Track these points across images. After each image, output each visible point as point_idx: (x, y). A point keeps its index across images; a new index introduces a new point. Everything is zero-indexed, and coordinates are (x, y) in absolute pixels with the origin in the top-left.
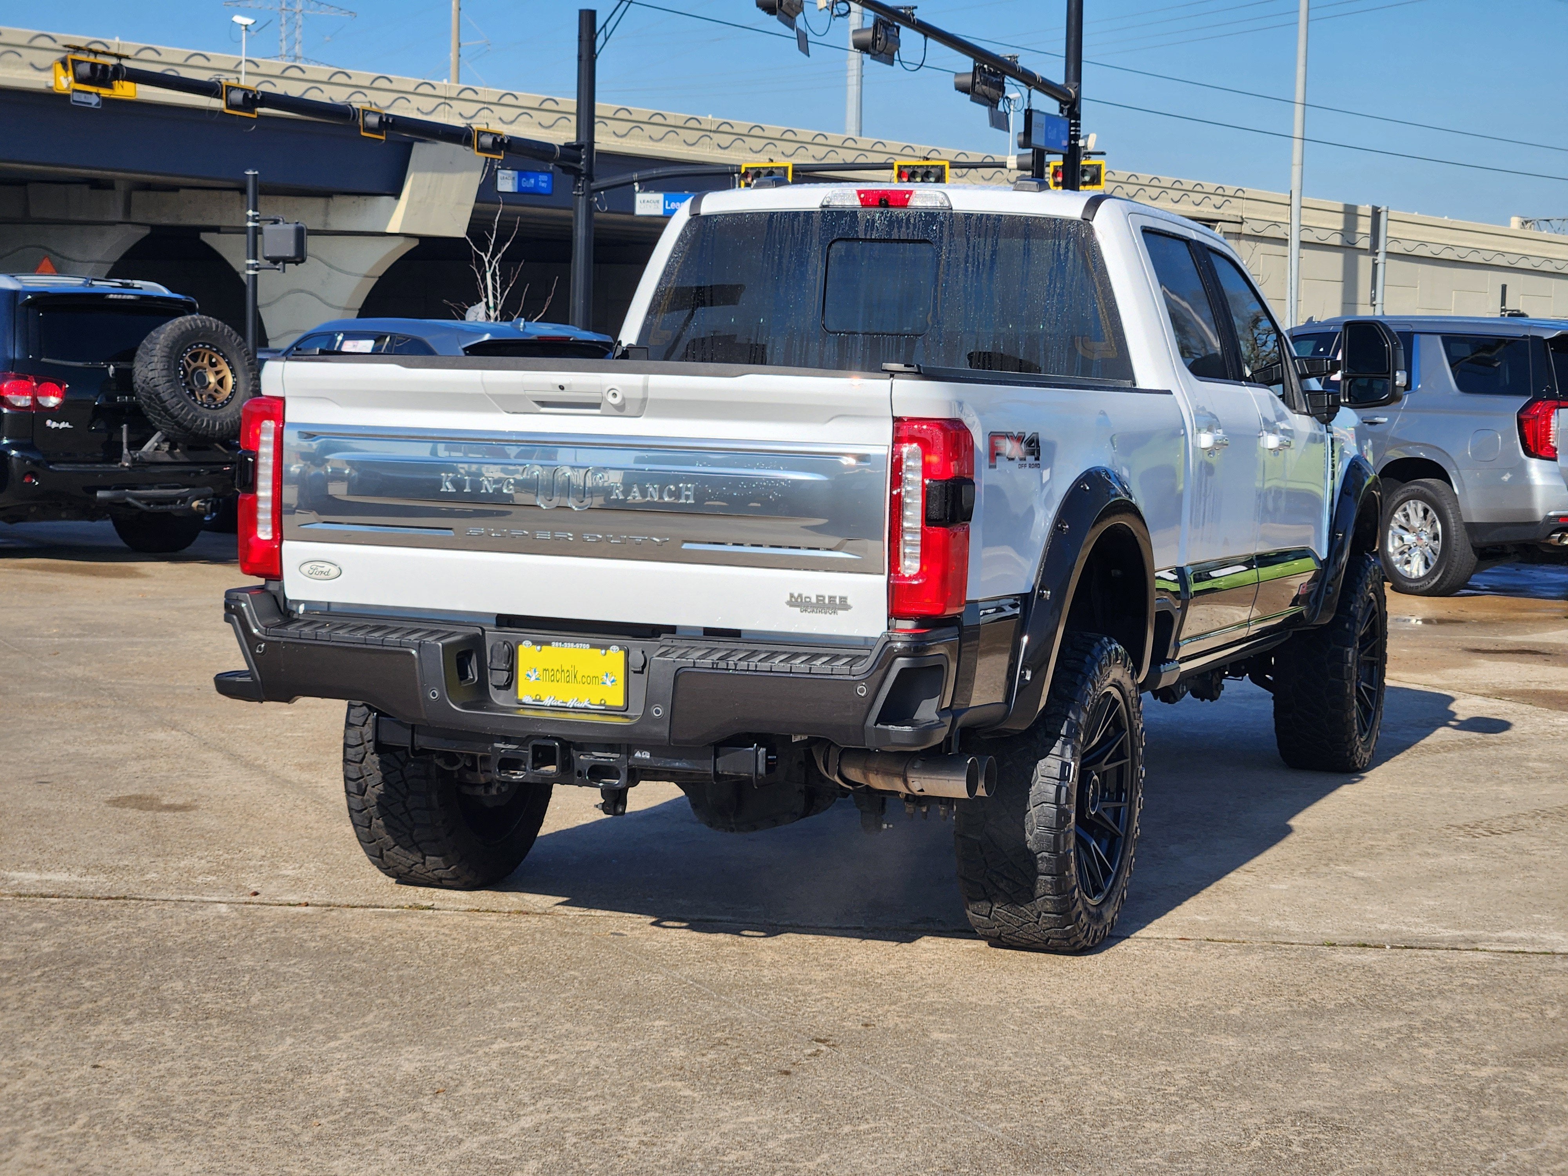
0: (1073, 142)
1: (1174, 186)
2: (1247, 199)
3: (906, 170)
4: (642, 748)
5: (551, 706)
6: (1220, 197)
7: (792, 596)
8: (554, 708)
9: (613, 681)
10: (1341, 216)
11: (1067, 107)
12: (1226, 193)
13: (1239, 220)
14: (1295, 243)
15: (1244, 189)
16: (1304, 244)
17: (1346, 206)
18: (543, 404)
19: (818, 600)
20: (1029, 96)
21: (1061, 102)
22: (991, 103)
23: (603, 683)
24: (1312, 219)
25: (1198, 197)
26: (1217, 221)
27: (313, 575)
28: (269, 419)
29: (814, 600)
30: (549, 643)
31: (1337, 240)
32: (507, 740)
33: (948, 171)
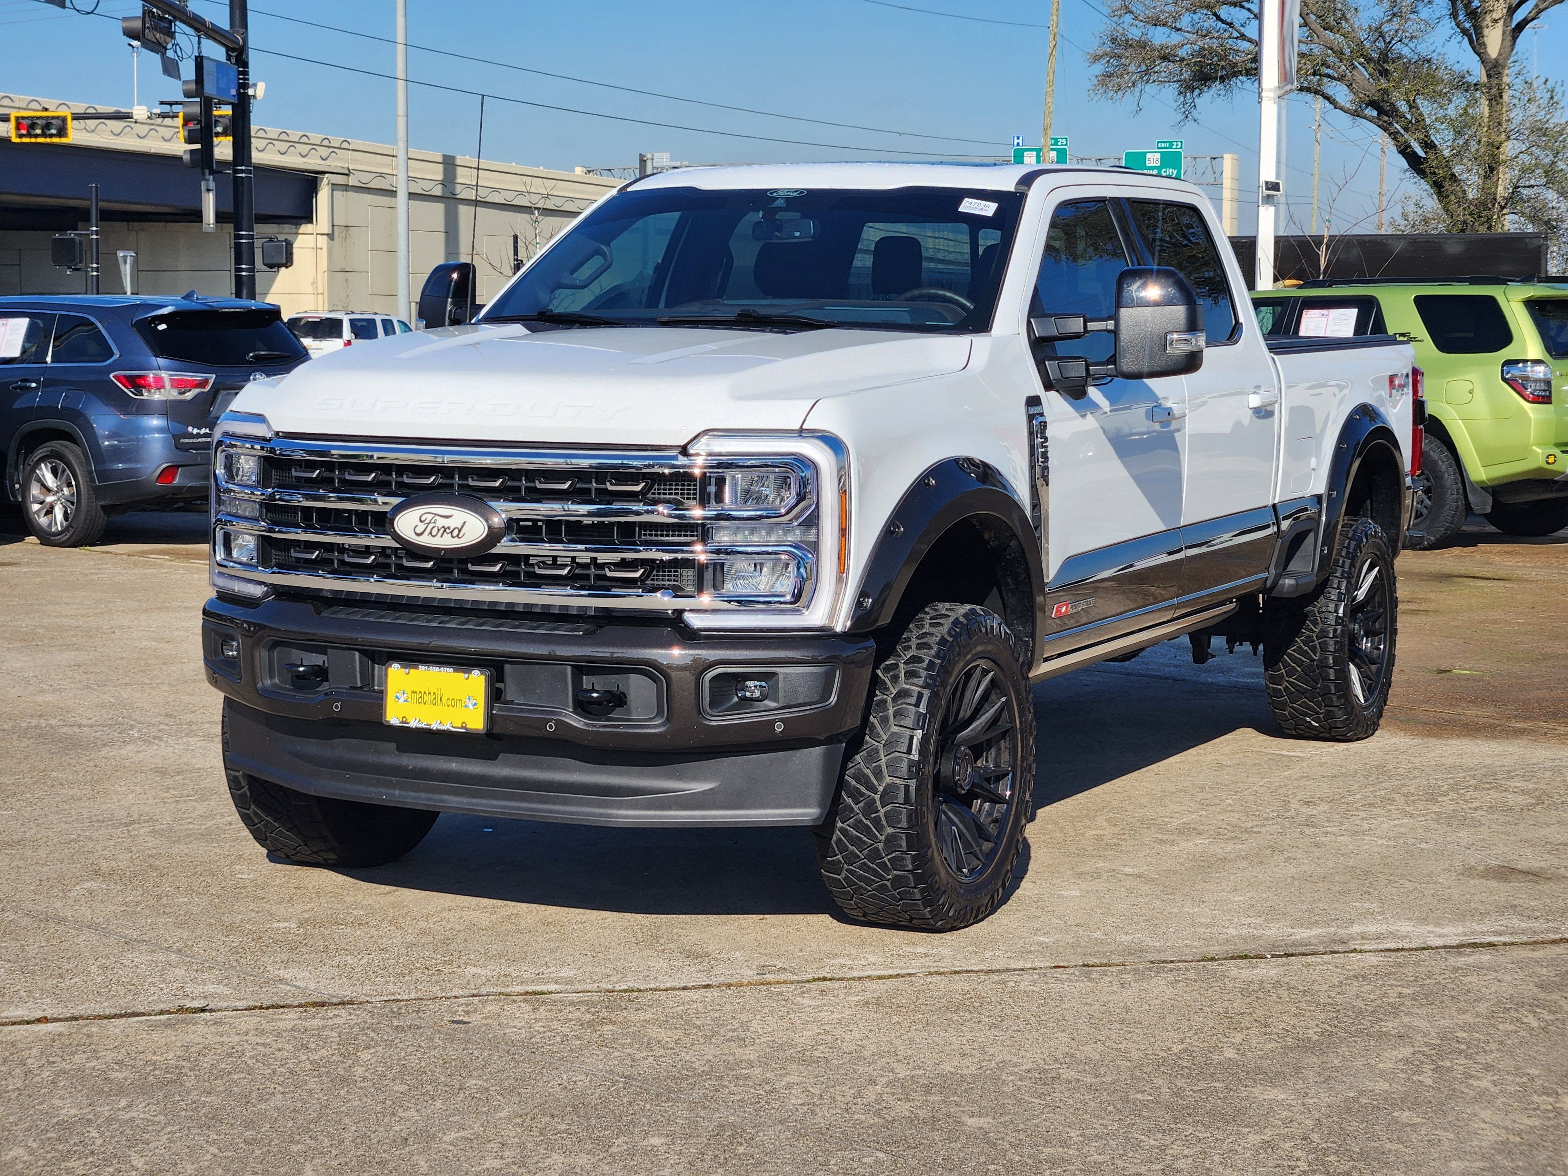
0: (242, 91)
1: (280, 138)
2: (353, 150)
3: (24, 122)
6: (326, 149)
10: (440, 167)
11: (234, 54)
12: (332, 145)
13: (346, 172)
14: (402, 195)
15: (350, 140)
16: (412, 196)
17: (445, 156)
20: (199, 43)
21: (228, 49)
22: (159, 48)
24: (418, 170)
25: (305, 149)
26: (324, 173)
31: (438, 191)
33: (71, 124)
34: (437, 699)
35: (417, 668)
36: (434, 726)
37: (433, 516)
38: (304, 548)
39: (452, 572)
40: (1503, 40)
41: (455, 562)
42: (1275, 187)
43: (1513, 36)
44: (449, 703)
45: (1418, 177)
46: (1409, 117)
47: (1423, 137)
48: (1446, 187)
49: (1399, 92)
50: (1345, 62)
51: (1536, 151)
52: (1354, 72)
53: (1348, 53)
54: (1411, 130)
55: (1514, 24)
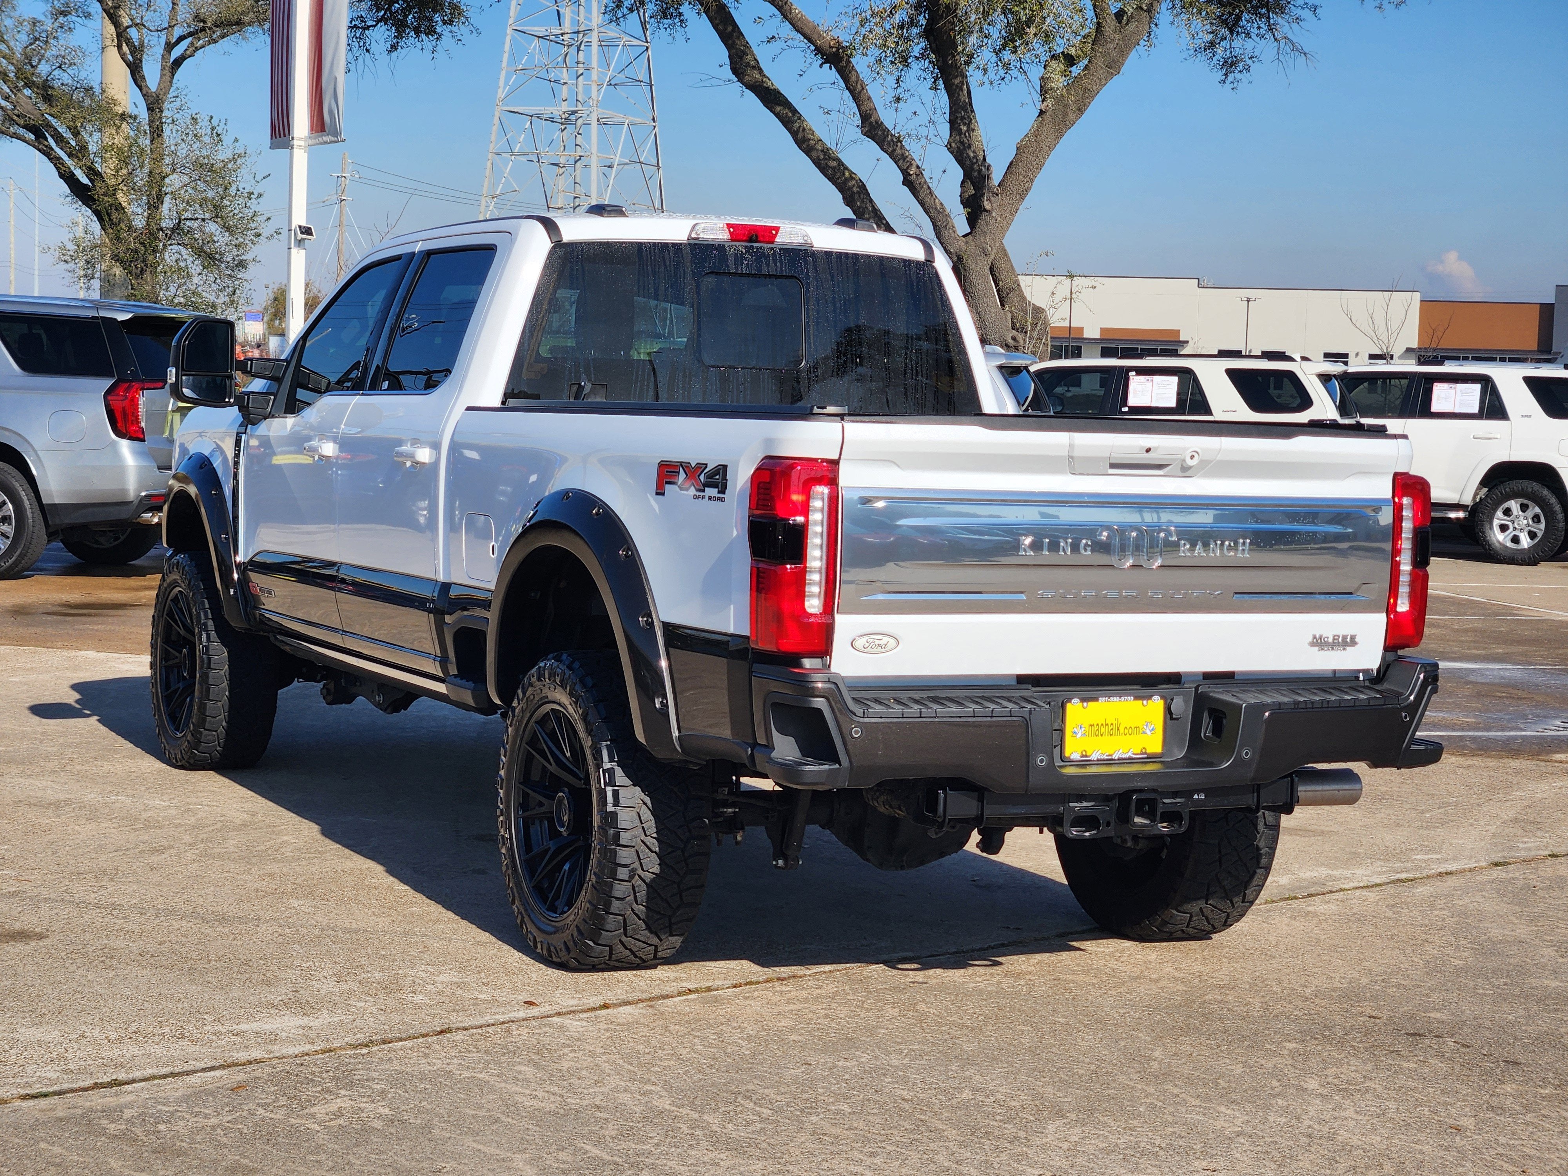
4: (1198, 792)
5: (1098, 760)
7: (1315, 637)
8: (1100, 762)
9: (1153, 729)
18: (1113, 466)
19: (1334, 639)
23: (1144, 732)
27: (869, 650)
28: (826, 484)
29: (1330, 640)
30: (1096, 699)
32: (1080, 798)
40: (162, 74)
43: (172, 72)
45: (80, 203)
46: (73, 143)
47: (89, 164)
48: (115, 216)
49: (64, 118)
50: (10, 84)
51: (201, 185)
52: (19, 95)
53: (12, 75)
54: (77, 157)
55: (172, 60)
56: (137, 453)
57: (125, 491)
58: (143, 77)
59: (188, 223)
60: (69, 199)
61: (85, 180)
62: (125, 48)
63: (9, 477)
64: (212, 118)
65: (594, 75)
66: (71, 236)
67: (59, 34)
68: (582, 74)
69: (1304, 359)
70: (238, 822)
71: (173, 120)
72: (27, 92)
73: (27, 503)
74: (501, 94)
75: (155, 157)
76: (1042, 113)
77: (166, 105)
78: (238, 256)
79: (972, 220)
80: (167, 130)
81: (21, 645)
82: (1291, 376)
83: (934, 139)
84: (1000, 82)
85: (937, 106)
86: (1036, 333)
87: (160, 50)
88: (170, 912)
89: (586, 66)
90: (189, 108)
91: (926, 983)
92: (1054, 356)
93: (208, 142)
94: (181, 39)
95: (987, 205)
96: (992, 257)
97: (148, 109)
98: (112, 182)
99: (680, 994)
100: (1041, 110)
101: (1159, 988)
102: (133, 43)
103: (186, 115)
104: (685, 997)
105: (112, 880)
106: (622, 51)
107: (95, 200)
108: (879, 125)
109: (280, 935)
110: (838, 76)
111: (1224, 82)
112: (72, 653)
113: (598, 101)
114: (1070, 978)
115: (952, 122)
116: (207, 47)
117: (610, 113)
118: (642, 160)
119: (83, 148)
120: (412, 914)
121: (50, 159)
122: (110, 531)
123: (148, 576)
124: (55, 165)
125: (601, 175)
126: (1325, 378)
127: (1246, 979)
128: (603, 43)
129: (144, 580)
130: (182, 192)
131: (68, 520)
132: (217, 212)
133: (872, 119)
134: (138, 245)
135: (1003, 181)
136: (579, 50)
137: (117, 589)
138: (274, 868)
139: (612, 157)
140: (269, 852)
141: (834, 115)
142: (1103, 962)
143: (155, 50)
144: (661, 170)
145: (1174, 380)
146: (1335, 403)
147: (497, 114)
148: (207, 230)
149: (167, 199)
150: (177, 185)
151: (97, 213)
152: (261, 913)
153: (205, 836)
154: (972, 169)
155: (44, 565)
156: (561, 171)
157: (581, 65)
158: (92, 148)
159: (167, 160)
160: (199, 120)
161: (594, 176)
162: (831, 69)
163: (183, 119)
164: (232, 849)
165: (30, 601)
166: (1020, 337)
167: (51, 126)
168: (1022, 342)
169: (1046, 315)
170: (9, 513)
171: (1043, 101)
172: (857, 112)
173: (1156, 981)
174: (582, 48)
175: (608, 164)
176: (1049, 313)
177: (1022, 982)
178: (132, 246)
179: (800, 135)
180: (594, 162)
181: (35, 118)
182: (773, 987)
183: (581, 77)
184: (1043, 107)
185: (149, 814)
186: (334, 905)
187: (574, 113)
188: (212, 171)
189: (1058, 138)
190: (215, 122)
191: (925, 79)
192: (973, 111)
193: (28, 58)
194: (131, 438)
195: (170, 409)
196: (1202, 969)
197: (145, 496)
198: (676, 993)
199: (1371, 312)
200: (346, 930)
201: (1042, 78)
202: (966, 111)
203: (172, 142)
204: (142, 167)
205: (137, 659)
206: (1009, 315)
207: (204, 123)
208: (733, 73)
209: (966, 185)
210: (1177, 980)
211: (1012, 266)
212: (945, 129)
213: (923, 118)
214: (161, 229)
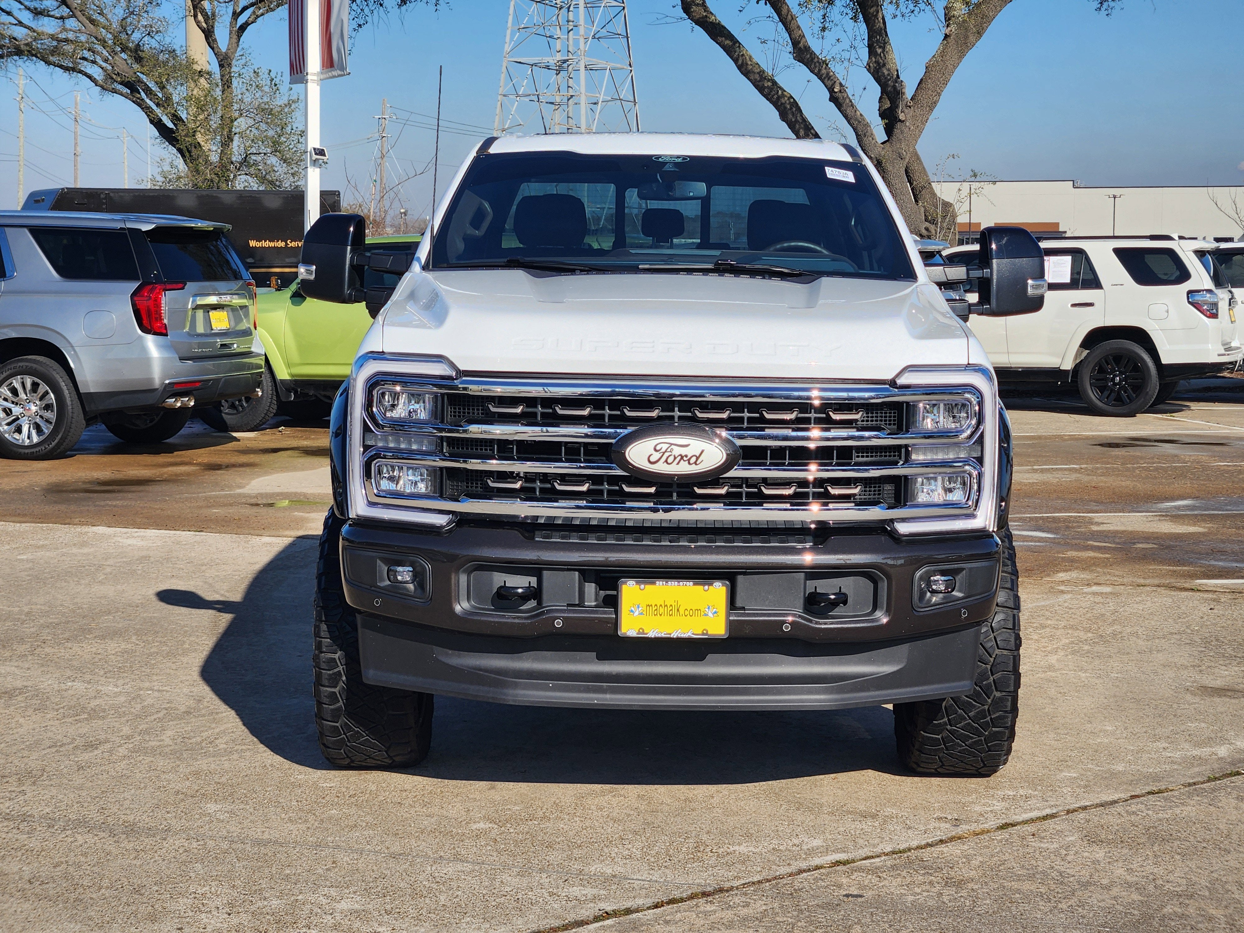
34: (674, 610)
35: (654, 583)
36: (674, 635)
37: (669, 445)
38: (497, 478)
39: (672, 496)
40: (230, 38)
41: (675, 487)
42: (321, 152)
43: (238, 36)
44: (687, 613)
45: (167, 143)
46: (160, 95)
47: (173, 111)
48: (194, 152)
49: (153, 75)
50: (108, 49)
51: (263, 126)
52: (116, 58)
53: (110, 42)
54: (163, 106)
55: (238, 26)
56: (160, 347)
57: (150, 380)
58: (215, 40)
59: (253, 157)
60: (158, 140)
61: (170, 125)
62: (200, 17)
63: (51, 370)
64: (270, 71)
65: (582, 30)
66: (160, 169)
67: (148, 9)
68: (572, 29)
69: (1181, 238)
70: (183, 708)
71: (239, 75)
72: (123, 55)
73: (66, 392)
74: (507, 48)
75: (225, 104)
76: (946, 37)
77: (234, 62)
78: (294, 182)
79: (889, 130)
80: (235, 83)
81: (42, 523)
82: (1171, 253)
83: (855, 62)
84: (910, 14)
85: (857, 33)
86: (945, 225)
87: (228, 18)
88: (82, 823)
89: (574, 24)
90: (252, 64)
91: (861, 896)
92: (961, 243)
93: (268, 91)
94: (245, 9)
95: (902, 117)
96: (907, 160)
97: (220, 65)
98: (192, 125)
99: (597, 919)
100: (946, 34)
101: (1111, 899)
102: (207, 13)
103: (250, 70)
104: (601, 923)
105: (34, 783)
106: (604, 11)
107: (178, 140)
108: (807, 49)
109: (186, 851)
110: (773, 11)
111: (1100, 9)
112: (85, 529)
113: (585, 51)
114: (1015, 885)
115: (871, 47)
116: (266, 15)
117: (594, 60)
118: (621, 97)
119: (168, 99)
120: (330, 818)
121: (142, 109)
122: (144, 415)
123: (176, 453)
124: (146, 113)
125: (589, 110)
126: (1201, 254)
127: (1204, 883)
128: (588, 5)
129: (172, 457)
130: (248, 132)
131: (102, 406)
132: (276, 147)
133: (801, 45)
134: (213, 176)
135: (914, 95)
136: (569, 11)
137: (145, 466)
138: (203, 764)
139: (598, 95)
140: (203, 744)
141: (770, 44)
142: (1048, 862)
143: (224, 18)
144: (637, 105)
145: (1068, 259)
146: (1209, 274)
147: (504, 65)
148: (269, 162)
149: (236, 138)
150: (243, 127)
151: (180, 151)
152: (173, 822)
153: (143, 727)
154: (887, 85)
155: (89, 445)
156: (557, 107)
157: (571, 23)
158: (175, 98)
159: (236, 107)
160: (260, 74)
161: (583, 111)
162: (766, 4)
163: (248, 73)
164: (168, 741)
165: (65, 479)
166: (932, 228)
167: (142, 82)
168: (934, 232)
169: (954, 209)
170: (51, 402)
171: (948, 26)
172: (789, 41)
173: (1108, 888)
174: (571, 9)
175: (594, 102)
176: (956, 207)
177: (964, 893)
178: (209, 177)
179: (740, 62)
180: (583, 100)
181: (129, 76)
182: (697, 905)
183: (571, 32)
184: (948, 32)
185: (97, 702)
186: (252, 810)
187: (565, 61)
188: (272, 114)
189: (961, 58)
190: (273, 75)
191: (847, 14)
192: (887, 35)
193: (124, 28)
194: (155, 334)
195: (190, 307)
196: (1156, 870)
197: (169, 384)
198: (591, 918)
199: (1233, 197)
200: (258, 843)
201: (946, 8)
202: (881, 35)
203: (239, 92)
204: (215, 112)
205: (142, 534)
206: (923, 210)
207: (263, 74)
208: (684, 12)
209: (883, 100)
210: (1130, 887)
211: (924, 168)
212: (864, 53)
213: (845, 44)
214: (232, 163)
